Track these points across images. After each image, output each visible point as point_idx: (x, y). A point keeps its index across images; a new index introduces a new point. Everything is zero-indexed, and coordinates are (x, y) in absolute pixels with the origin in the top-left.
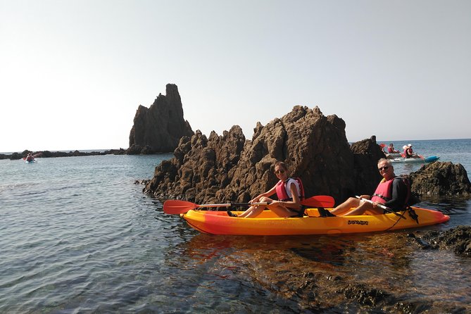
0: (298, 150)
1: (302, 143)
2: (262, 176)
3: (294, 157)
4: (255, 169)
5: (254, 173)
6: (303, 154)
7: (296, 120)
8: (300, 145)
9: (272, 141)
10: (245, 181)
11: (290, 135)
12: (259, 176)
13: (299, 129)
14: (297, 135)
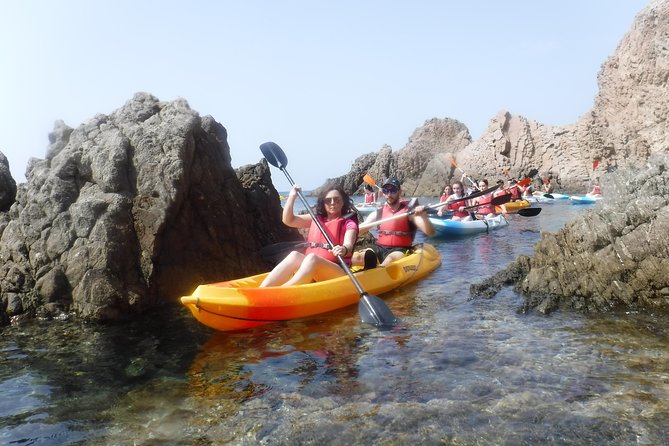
0: (162, 174)
1: (169, 163)
2: (89, 232)
3: (156, 189)
4: (68, 217)
5: (68, 225)
6: (176, 183)
7: (144, 118)
8: (165, 165)
9: (105, 157)
10: (45, 245)
11: (139, 146)
12: (81, 231)
13: (156, 135)
14: (155, 146)
